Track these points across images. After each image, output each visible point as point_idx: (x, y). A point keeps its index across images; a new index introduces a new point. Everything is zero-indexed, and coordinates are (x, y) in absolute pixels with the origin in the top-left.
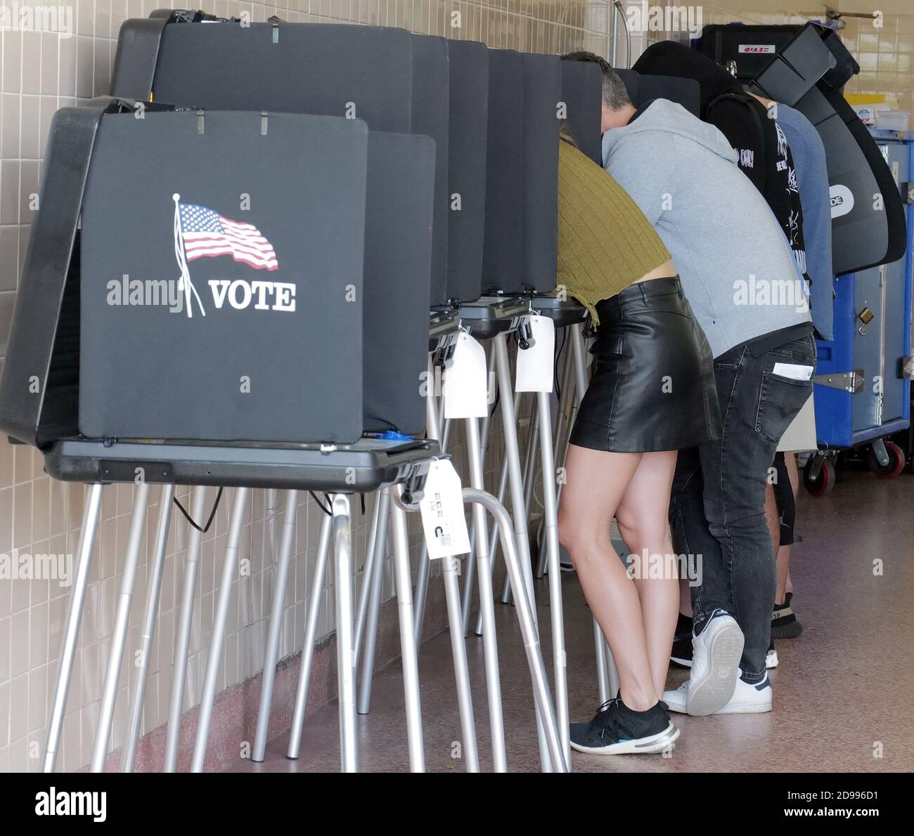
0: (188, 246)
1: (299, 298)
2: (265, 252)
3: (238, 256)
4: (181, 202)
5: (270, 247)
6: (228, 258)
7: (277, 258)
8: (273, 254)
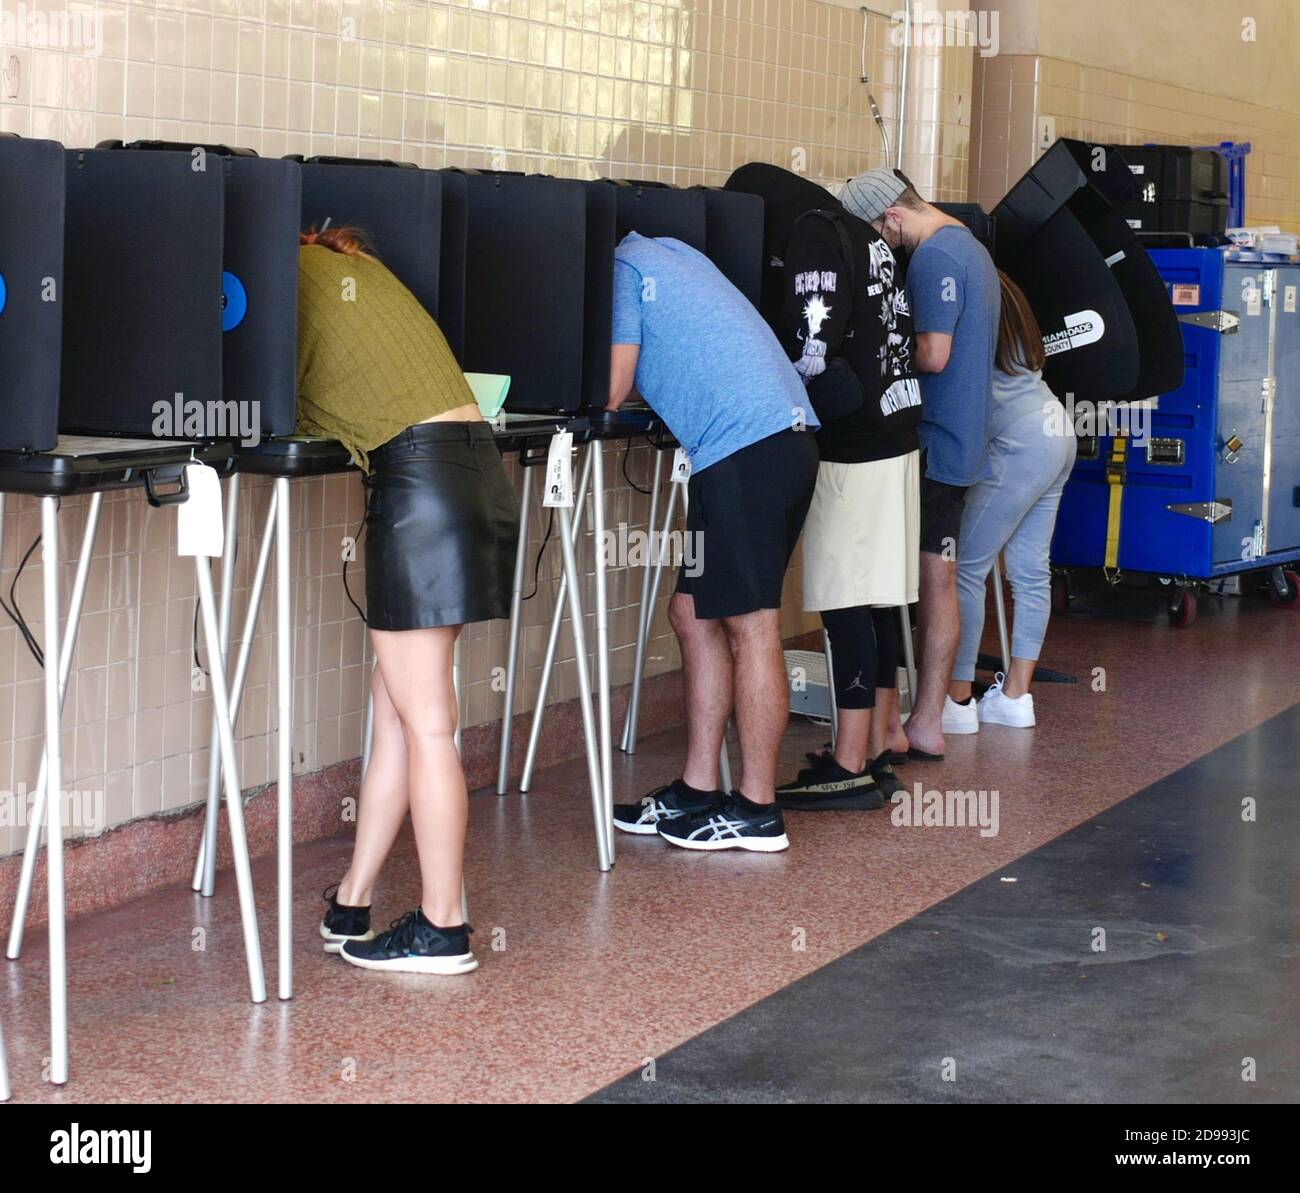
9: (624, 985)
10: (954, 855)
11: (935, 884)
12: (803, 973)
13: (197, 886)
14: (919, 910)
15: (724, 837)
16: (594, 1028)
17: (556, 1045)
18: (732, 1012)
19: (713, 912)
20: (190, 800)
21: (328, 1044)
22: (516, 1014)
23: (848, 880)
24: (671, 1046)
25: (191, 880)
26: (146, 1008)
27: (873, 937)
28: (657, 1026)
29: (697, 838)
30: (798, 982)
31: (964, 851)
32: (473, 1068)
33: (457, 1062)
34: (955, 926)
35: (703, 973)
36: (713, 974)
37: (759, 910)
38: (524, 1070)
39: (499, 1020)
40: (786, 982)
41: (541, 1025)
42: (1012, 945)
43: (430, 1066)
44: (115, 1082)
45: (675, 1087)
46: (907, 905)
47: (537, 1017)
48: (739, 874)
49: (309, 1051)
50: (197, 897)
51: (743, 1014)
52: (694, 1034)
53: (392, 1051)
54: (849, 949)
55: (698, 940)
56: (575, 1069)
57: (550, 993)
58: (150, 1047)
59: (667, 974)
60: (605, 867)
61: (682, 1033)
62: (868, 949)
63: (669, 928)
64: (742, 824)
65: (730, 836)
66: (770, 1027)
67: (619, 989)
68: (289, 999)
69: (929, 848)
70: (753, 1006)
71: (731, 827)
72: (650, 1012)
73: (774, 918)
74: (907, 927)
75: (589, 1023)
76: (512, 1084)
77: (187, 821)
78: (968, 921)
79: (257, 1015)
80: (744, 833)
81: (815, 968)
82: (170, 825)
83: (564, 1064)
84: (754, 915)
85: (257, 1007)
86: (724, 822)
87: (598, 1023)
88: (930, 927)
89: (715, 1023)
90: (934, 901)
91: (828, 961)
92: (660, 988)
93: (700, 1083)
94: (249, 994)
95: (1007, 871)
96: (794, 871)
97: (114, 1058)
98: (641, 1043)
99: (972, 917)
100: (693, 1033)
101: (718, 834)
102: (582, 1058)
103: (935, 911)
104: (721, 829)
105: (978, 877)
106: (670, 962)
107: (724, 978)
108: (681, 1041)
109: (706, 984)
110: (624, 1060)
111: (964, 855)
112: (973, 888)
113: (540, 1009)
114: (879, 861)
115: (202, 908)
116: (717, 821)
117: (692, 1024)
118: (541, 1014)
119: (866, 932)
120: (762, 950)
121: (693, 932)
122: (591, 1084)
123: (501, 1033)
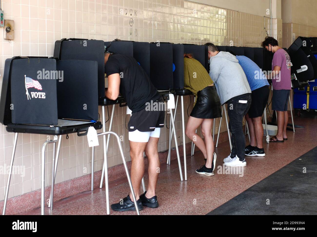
0: (28, 85)
1: (46, 95)
2: (40, 86)
3: (36, 87)
4: (26, 77)
5: (41, 85)
6: (34, 88)
7: (42, 87)
8: (41, 87)
10: (290, 156)
11: (288, 160)
12: (270, 175)
13: (167, 163)
14: (286, 164)
15: (254, 154)
16: (237, 184)
17: (232, 187)
18: (260, 181)
19: (252, 166)
20: (166, 149)
21: (195, 187)
22: (224, 182)
23: (273, 160)
24: (251, 186)
25: (166, 162)
26: (164, 182)
27: (280, 169)
28: (248, 183)
29: (250, 154)
30: (269, 176)
31: (292, 155)
32: (219, 190)
33: (216, 189)
34: (293, 167)
35: (253, 175)
36: (255, 175)
37: (260, 165)
38: (227, 190)
39: (222, 183)
40: (267, 176)
41: (229, 184)
43: (212, 190)
44: (162, 194)
45: (253, 192)
46: (284, 164)
47: (227, 182)
48: (255, 159)
49: (192, 188)
50: (167, 165)
51: (261, 181)
53: (206, 188)
54: (276, 171)
56: (236, 190)
58: (166, 188)
59: (247, 175)
61: (252, 184)
62: (279, 171)
64: (257, 152)
65: (255, 154)
66: (266, 183)
68: (187, 180)
69: (286, 155)
70: (263, 180)
71: (255, 152)
72: (246, 181)
73: (263, 166)
74: (285, 167)
75: (236, 183)
76: (226, 193)
77: (165, 153)
78: (295, 166)
79: (182, 183)
80: (257, 153)
81: (271, 174)
82: (163, 154)
83: (234, 189)
86: (254, 152)
87: (238, 183)
88: (289, 167)
89: (257, 183)
90: (289, 163)
91: (273, 173)
92: (247, 177)
93: (257, 192)
94: (181, 179)
95: (299, 158)
97: (161, 190)
98: (246, 186)
99: (296, 165)
100: (254, 184)
101: (253, 153)
102: (237, 188)
103: (289, 164)
104: (254, 153)
105: (295, 159)
107: (257, 176)
108: (252, 185)
109: (254, 177)
110: (244, 189)
111: (292, 156)
112: (294, 161)
113: (228, 181)
114: (278, 157)
115: (168, 167)
116: (253, 151)
117: (253, 183)
118: (228, 182)
119: (278, 168)
120: (262, 171)
122: (239, 192)
123: (222, 185)
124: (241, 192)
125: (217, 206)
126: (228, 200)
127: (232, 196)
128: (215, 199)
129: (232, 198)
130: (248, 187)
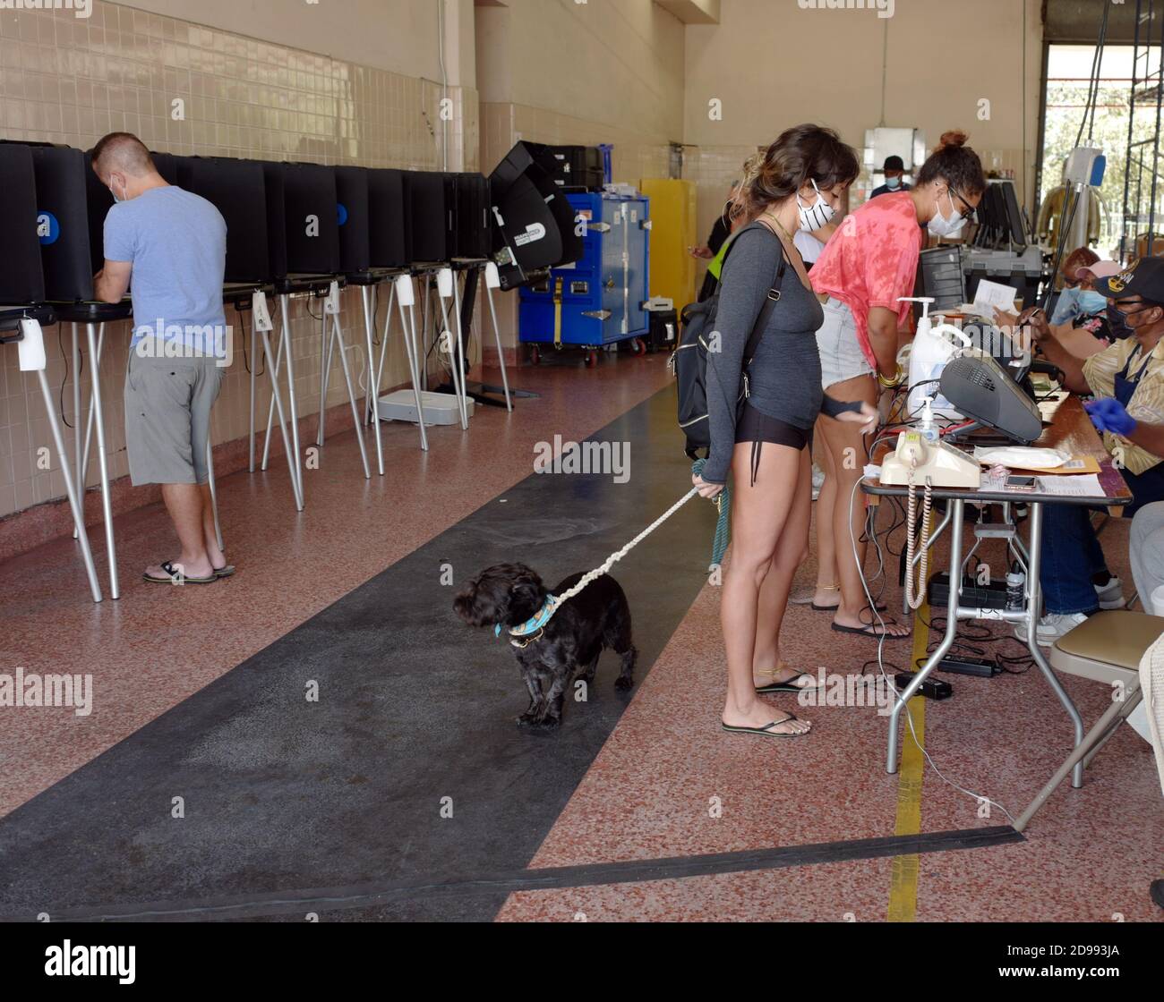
9: (302, 575)
10: (477, 489)
12: (397, 560)
13: (75, 535)
14: (458, 520)
16: (282, 602)
17: (260, 613)
18: (357, 585)
19: (353, 529)
22: (241, 596)
23: (424, 506)
24: (323, 609)
25: (73, 532)
26: (32, 611)
27: (433, 537)
28: (316, 597)
30: (393, 565)
31: (482, 487)
32: (212, 632)
33: (203, 629)
34: (476, 528)
35: (344, 564)
36: (349, 564)
38: (240, 630)
39: (231, 601)
40: (387, 566)
41: (253, 602)
42: (504, 536)
43: (187, 633)
45: (322, 632)
46: (452, 518)
47: (252, 597)
50: (76, 542)
51: (363, 586)
52: (335, 600)
53: (169, 625)
54: (421, 545)
55: (344, 546)
56: (269, 627)
57: (261, 583)
58: (29, 635)
59: (325, 566)
60: (300, 508)
61: (329, 599)
62: (430, 544)
63: (330, 541)
66: (376, 592)
67: (299, 578)
68: (118, 598)
69: (466, 486)
70: (368, 581)
72: (314, 589)
73: (384, 530)
74: (451, 531)
75: (280, 598)
76: (232, 639)
78: (483, 524)
79: (96, 610)
81: (403, 557)
83: (263, 624)
84: (375, 530)
85: (97, 605)
87: (285, 599)
88: (463, 529)
89: (347, 593)
90: (466, 515)
91: (409, 552)
92: (321, 574)
93: (336, 628)
94: (92, 597)
95: (502, 496)
96: (397, 503)
98: (307, 608)
99: (485, 522)
102: (273, 619)
103: (466, 520)
105: (489, 500)
106: (327, 559)
107: (355, 567)
108: (328, 605)
109: (345, 570)
110: (296, 619)
111: (483, 489)
112: (486, 506)
113: (255, 592)
114: (440, 496)
117: (335, 594)
118: (255, 596)
119: (429, 535)
120: (376, 549)
121: (342, 541)
122: (276, 635)
123: (231, 609)
124: (282, 634)
125: (180, 697)
126: (225, 671)
127: (249, 649)
128: (181, 671)
129: (246, 658)
130: (312, 611)
